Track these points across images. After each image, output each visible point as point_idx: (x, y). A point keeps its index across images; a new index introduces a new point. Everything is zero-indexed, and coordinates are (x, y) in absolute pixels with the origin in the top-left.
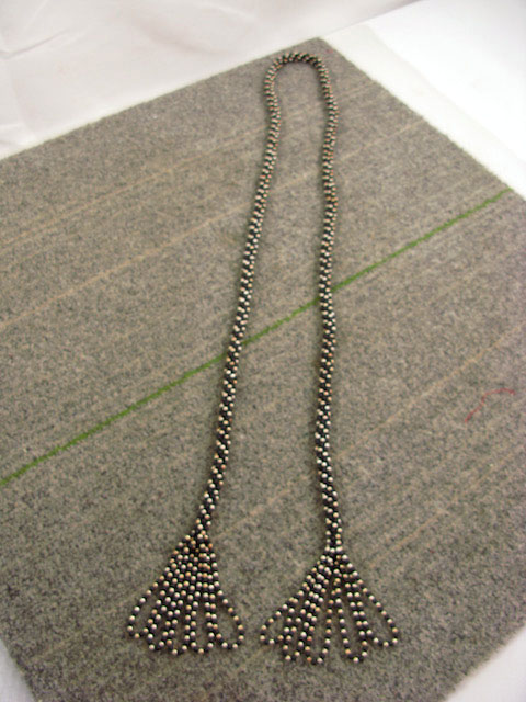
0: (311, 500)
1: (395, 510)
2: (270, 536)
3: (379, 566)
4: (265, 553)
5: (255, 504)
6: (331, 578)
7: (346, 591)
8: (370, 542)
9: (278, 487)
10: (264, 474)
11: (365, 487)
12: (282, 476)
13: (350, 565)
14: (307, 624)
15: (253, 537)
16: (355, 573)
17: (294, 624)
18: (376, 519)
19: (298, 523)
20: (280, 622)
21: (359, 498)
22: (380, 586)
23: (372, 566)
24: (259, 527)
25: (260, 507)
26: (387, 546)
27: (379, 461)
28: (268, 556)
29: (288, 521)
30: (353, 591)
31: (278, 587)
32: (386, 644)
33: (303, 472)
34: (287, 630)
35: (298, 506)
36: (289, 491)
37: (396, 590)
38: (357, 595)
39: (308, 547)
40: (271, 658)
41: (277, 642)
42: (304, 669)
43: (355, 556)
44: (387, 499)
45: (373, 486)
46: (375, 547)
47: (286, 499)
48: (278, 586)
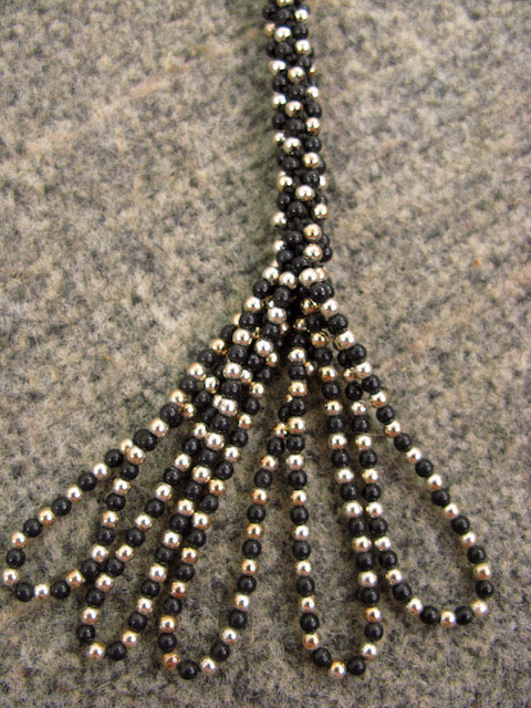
0: (235, 112)
1: (508, 169)
2: (82, 221)
3: (446, 346)
4: (56, 277)
5: (49, 120)
6: (277, 376)
7: (327, 426)
8: (423, 263)
9: (133, 70)
10: (93, 31)
11: (415, 91)
12: (148, 35)
13: (348, 337)
14: (172, 538)
15: (24, 222)
16: (365, 367)
17: (129, 535)
18: (448, 193)
19: (182, 185)
20: (82, 524)
21: (393, 122)
22: (444, 415)
23: (424, 343)
24: (49, 190)
25: (63, 131)
26: (478, 280)
27: (463, 19)
28: (66, 288)
29: (148, 178)
30: (352, 426)
31: (89, 397)
32: (449, 616)
33: (219, 32)
34: (99, 551)
35: (191, 132)
36: (165, 83)
37: (498, 430)
38: (364, 440)
39: (207, 267)
40: (43, 643)
41: (60, 591)
42: (154, 685)
43: (370, 306)
44: (483, 133)
45: (442, 92)
46: (437, 281)
47: (151, 108)
48: (87, 392)
